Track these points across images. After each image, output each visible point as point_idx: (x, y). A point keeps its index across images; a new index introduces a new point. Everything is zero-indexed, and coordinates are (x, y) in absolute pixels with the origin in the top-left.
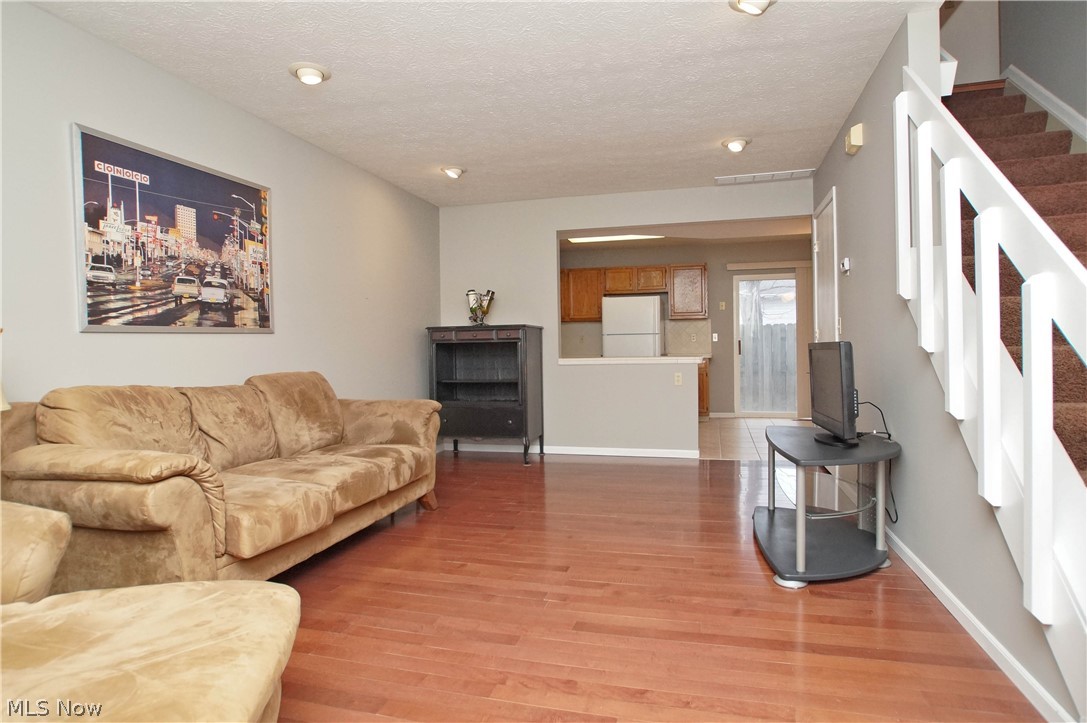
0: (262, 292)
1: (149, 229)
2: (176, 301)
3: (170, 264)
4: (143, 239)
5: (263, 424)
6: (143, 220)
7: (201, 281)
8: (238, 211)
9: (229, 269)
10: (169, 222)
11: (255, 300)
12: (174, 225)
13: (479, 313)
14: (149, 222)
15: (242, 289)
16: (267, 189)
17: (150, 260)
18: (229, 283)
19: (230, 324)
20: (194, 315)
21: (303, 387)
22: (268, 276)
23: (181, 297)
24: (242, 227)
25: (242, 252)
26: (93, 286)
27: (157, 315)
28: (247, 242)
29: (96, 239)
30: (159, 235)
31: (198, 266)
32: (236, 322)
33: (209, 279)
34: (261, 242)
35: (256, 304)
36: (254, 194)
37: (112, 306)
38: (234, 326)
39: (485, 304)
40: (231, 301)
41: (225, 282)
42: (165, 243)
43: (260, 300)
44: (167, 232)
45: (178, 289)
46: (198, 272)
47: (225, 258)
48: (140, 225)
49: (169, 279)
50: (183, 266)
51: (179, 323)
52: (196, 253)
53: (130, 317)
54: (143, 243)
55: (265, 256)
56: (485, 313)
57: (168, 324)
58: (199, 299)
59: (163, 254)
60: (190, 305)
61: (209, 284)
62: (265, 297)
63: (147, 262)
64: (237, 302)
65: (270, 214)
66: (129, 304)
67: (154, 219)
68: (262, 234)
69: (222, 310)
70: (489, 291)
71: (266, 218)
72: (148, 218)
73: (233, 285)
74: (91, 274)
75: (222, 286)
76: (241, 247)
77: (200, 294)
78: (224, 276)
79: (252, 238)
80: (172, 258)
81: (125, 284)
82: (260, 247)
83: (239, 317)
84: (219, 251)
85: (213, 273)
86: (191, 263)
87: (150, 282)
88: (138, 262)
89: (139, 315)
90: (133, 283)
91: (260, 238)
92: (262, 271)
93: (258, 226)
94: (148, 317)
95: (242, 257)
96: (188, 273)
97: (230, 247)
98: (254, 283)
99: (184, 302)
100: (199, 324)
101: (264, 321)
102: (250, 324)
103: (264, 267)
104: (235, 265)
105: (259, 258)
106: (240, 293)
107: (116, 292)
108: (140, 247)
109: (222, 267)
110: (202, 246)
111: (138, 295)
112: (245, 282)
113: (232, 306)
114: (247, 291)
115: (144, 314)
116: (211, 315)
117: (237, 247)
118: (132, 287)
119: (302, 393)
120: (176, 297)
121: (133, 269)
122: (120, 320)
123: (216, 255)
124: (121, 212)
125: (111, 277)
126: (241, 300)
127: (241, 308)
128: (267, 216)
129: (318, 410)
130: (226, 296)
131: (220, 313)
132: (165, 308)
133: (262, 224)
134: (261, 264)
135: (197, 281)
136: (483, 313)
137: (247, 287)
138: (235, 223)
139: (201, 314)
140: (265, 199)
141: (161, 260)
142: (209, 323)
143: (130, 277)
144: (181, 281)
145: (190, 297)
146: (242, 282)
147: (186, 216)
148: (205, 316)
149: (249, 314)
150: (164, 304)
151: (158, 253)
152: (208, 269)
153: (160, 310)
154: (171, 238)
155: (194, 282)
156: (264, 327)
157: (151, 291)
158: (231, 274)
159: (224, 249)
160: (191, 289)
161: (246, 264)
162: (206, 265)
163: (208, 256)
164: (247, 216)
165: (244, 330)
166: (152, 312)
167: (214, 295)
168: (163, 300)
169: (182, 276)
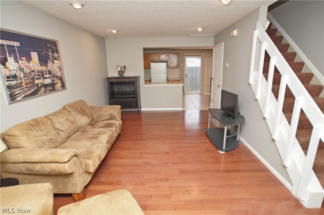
0: (61, 77)
1: (23, 63)
2: (37, 86)
3: (32, 74)
4: (22, 67)
5: (74, 122)
6: (21, 60)
7: (43, 77)
8: (50, 50)
9: (51, 71)
10: (29, 59)
11: (60, 80)
12: (31, 60)
13: (121, 73)
14: (23, 60)
15: (56, 77)
16: (58, 41)
17: (26, 74)
20: (43, 89)
21: (80, 106)
22: (62, 71)
23: (38, 84)
24: (52, 56)
25: (54, 64)
26: (9, 87)
27: (32, 92)
28: (55, 61)
30: (27, 64)
31: (42, 72)
32: (56, 89)
33: (45, 76)
34: (59, 60)
35: (60, 81)
36: (54, 43)
37: (17, 93)
38: (55, 90)
39: (123, 70)
41: (50, 76)
42: (30, 67)
43: (61, 79)
44: (29, 62)
45: (37, 82)
46: (41, 74)
47: (49, 68)
48: (20, 62)
49: (33, 79)
50: (37, 73)
51: (39, 93)
52: (40, 68)
53: (23, 95)
54: (22, 68)
55: (61, 64)
56: (123, 73)
57: (36, 95)
58: (44, 83)
59: (30, 71)
60: (41, 86)
61: (46, 78)
62: (63, 78)
63: (25, 74)
64: (55, 82)
65: (60, 50)
66: (22, 91)
67: (24, 59)
68: (59, 57)
69: (51, 86)
70: (124, 66)
71: (59, 51)
72: (22, 58)
73: (53, 76)
74: (7, 83)
75: (50, 78)
76: (53, 63)
77: (44, 82)
78: (50, 74)
79: (56, 59)
80: (33, 71)
81: (20, 84)
82: (59, 62)
83: (56, 86)
84: (47, 66)
85: (46, 74)
86: (39, 72)
87: (28, 81)
88: (22, 75)
89: (26, 94)
90: (22, 83)
91: (58, 59)
92: (60, 69)
93: (57, 55)
94: (29, 93)
95: (53, 66)
96: (39, 75)
97: (50, 64)
98: (59, 74)
99: (39, 86)
100: (45, 92)
101: (63, 86)
102: (60, 88)
103: (61, 68)
104: (52, 70)
105: (59, 65)
106: (55, 79)
107: (17, 88)
108: (22, 70)
109: (49, 71)
110: (41, 65)
111: (25, 87)
112: (56, 75)
113: (53, 83)
114: (57, 77)
115: (28, 93)
116: (48, 88)
117: (52, 63)
118: (22, 85)
119: (81, 109)
120: (36, 85)
121: (21, 78)
122: (21, 97)
123: (46, 68)
124: (13, 59)
125: (14, 83)
127: (56, 84)
128: (59, 50)
129: (86, 113)
130: (51, 81)
131: (50, 87)
132: (34, 89)
133: (58, 53)
134: (60, 67)
135: (42, 78)
136: (123, 72)
137: (57, 76)
138: (50, 55)
139: (45, 88)
140: (57, 45)
141: (30, 73)
142: (48, 91)
143: (21, 81)
144: (37, 79)
145: (41, 84)
146: (55, 75)
147: (34, 55)
148: (46, 89)
149: (59, 85)
150: (33, 88)
151: (28, 71)
153: (32, 90)
154: (31, 65)
155: (41, 78)
156: (64, 88)
157: (28, 84)
158: (52, 73)
159: (48, 65)
160: (41, 81)
161: (55, 69)
162: (44, 71)
163: (44, 68)
164: (53, 52)
165: (58, 91)
166: (30, 92)
167: (48, 81)
168: (33, 87)
169: (37, 77)
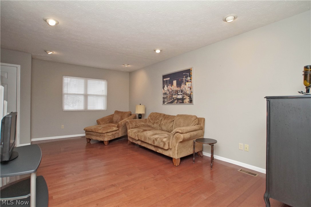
0: (190, 94)
1: (170, 87)
2: (173, 99)
8: (184, 77)
11: (188, 96)
12: (173, 85)
16: (192, 68)
18: (183, 93)
19: (183, 102)
20: (176, 101)
22: (192, 90)
24: (185, 80)
26: (164, 98)
29: (164, 91)
30: (171, 87)
33: (179, 93)
34: (190, 82)
35: (189, 97)
37: (165, 101)
38: (184, 103)
40: (183, 97)
41: (182, 93)
43: (190, 97)
45: (174, 96)
46: (177, 92)
47: (182, 88)
48: (168, 86)
49: (172, 95)
51: (173, 103)
52: (176, 89)
58: (177, 98)
61: (179, 95)
62: (191, 95)
64: (184, 98)
66: (167, 100)
67: (170, 85)
69: (181, 100)
73: (184, 94)
74: (163, 96)
75: (181, 94)
76: (185, 85)
78: (181, 92)
79: (188, 82)
80: (173, 91)
82: (190, 83)
83: (185, 101)
84: (180, 87)
85: (179, 92)
86: (175, 91)
87: (170, 96)
88: (168, 93)
89: (168, 102)
91: (190, 81)
93: (189, 78)
95: (186, 87)
96: (175, 93)
97: (183, 86)
98: (188, 92)
99: (175, 99)
100: (177, 103)
101: (191, 101)
102: (187, 102)
103: (191, 88)
104: (184, 89)
105: (190, 86)
106: (185, 95)
107: (166, 98)
108: (168, 90)
109: (181, 90)
111: (168, 98)
114: (187, 94)
117: (184, 85)
123: (180, 88)
124: (166, 86)
125: (165, 96)
126: (186, 97)
127: (185, 99)
134: (190, 87)
141: (171, 92)
142: (179, 102)
143: (167, 96)
144: (174, 95)
147: (175, 82)
149: (187, 100)
151: (171, 91)
152: (179, 91)
153: (171, 101)
156: (191, 103)
158: (183, 91)
160: (176, 96)
161: (186, 88)
162: (178, 91)
163: (179, 89)
164: (186, 77)
165: (186, 104)
166: (170, 101)
167: (180, 97)
168: (171, 99)
169: (174, 94)
